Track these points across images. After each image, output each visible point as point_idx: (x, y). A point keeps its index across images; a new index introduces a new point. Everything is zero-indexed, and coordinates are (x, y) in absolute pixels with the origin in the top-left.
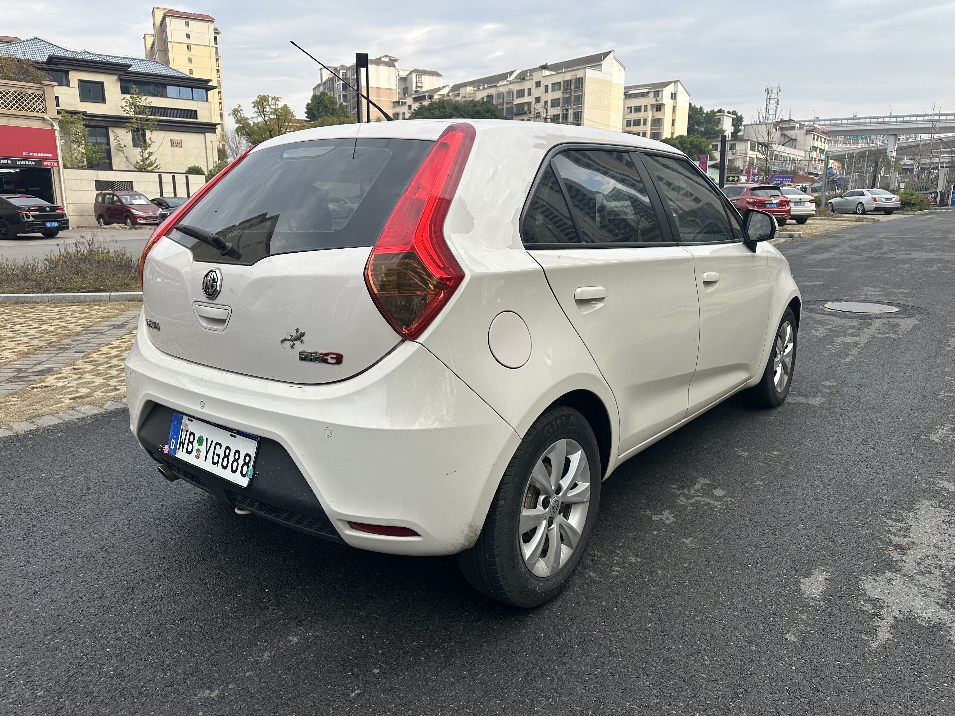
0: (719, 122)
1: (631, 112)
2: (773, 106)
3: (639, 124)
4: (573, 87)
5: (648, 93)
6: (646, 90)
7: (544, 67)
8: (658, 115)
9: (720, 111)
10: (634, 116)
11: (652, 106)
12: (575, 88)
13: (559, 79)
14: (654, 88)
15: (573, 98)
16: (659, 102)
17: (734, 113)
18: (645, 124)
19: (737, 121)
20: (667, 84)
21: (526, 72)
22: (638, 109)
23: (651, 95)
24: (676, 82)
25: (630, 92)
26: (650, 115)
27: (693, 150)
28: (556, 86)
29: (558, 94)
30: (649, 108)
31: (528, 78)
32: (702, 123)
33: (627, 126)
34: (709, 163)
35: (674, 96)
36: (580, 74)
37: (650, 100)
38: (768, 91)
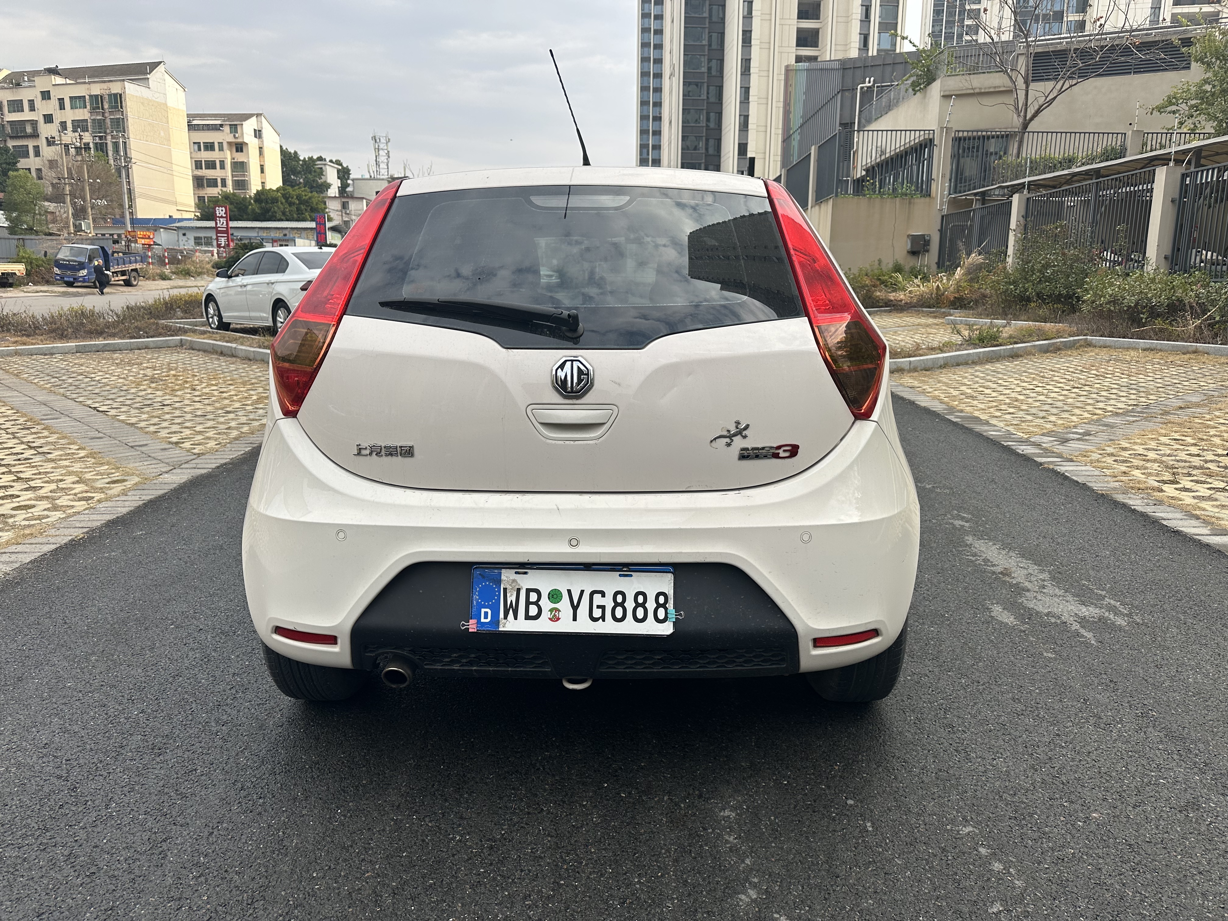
0: (321, 172)
1: (200, 149)
2: (383, 159)
3: (214, 167)
4: (106, 106)
5: (221, 125)
6: (219, 122)
7: (53, 71)
8: (240, 157)
9: (320, 159)
10: (205, 156)
11: (230, 144)
12: (111, 107)
13: (80, 91)
14: (229, 120)
15: (108, 121)
16: (239, 140)
17: (338, 163)
18: (222, 167)
19: (344, 174)
20: (247, 117)
21: (22, 74)
22: (210, 147)
23: (227, 129)
24: (258, 115)
25: (195, 122)
26: (228, 156)
27: (303, 207)
28: (77, 101)
29: (83, 114)
30: (225, 146)
31: (27, 84)
32: (300, 172)
33: (197, 168)
34: (328, 225)
35: (258, 134)
36: (116, 88)
37: (225, 136)
38: (374, 138)
